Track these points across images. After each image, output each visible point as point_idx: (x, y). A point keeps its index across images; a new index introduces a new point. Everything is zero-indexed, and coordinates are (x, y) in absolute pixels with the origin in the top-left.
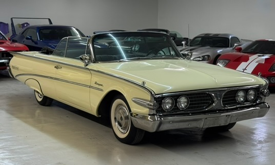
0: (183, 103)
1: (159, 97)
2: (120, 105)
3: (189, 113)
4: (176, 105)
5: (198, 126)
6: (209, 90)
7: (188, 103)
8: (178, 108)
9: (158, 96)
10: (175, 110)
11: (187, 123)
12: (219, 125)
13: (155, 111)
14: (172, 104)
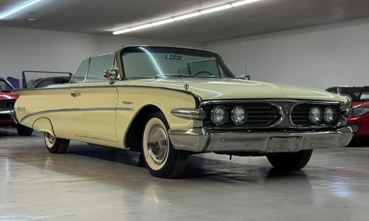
0: (239, 115)
1: (207, 105)
2: (157, 125)
3: (247, 130)
4: (230, 119)
5: (260, 150)
6: (274, 100)
7: (245, 115)
8: (232, 122)
9: (205, 103)
10: (229, 125)
11: (245, 143)
12: (287, 151)
13: (202, 122)
14: (225, 115)
